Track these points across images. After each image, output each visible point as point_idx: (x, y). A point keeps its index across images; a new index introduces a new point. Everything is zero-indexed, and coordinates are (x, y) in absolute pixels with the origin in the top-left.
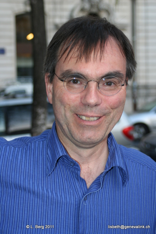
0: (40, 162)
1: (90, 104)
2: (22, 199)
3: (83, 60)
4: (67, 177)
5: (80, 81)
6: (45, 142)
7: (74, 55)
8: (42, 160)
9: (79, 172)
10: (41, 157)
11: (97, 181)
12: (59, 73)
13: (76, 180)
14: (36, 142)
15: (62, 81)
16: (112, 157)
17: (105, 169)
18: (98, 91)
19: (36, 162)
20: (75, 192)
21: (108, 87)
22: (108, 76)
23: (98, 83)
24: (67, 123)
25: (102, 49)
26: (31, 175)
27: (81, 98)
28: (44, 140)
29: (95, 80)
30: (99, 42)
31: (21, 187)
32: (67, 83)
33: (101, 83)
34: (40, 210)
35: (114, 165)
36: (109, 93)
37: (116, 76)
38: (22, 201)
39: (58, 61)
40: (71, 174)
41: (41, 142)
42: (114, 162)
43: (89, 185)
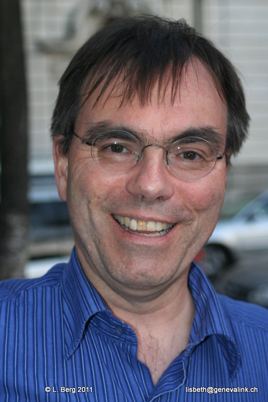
0: (49, 331)
1: (148, 193)
3: (136, 100)
4: (109, 362)
5: (127, 149)
6: (56, 289)
7: (116, 89)
8: (52, 326)
9: (134, 348)
10: (49, 319)
11: (174, 369)
12: (82, 131)
13: (129, 367)
14: (36, 288)
16: (204, 315)
17: (190, 342)
18: (167, 168)
19: (39, 332)
20: (127, 393)
21: (186, 163)
22: (188, 136)
23: (166, 152)
24: (96, 237)
25: (177, 79)
26: (31, 360)
27: (128, 183)
28: (55, 285)
29: (161, 144)
32: (99, 152)
33: (173, 152)
35: (210, 332)
36: (189, 175)
37: (204, 137)
39: (82, 105)
40: (117, 355)
41: (49, 289)
42: (209, 325)
43: (156, 376)
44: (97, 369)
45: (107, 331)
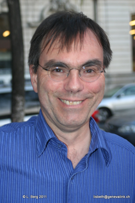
1: (73, 90)
2: (14, 180)
3: (65, 50)
4: (55, 159)
5: (62, 70)
6: (33, 127)
7: (56, 46)
8: (31, 143)
9: (66, 153)
10: (30, 140)
11: (82, 162)
12: (42, 63)
13: (63, 161)
14: (24, 127)
15: (46, 70)
16: (95, 139)
17: (89, 151)
18: (80, 78)
19: (26, 146)
20: (62, 172)
22: (88, 64)
23: (79, 71)
25: (82, 39)
27: (64, 85)
29: (77, 68)
30: (79, 33)
31: (14, 169)
32: (51, 72)
33: (82, 71)
34: (31, 190)
36: (90, 80)
38: (14, 182)
39: (42, 53)
40: (58, 156)
41: (30, 127)
42: (97, 144)
43: (75, 165)
44: (50, 162)
45: (55, 146)
